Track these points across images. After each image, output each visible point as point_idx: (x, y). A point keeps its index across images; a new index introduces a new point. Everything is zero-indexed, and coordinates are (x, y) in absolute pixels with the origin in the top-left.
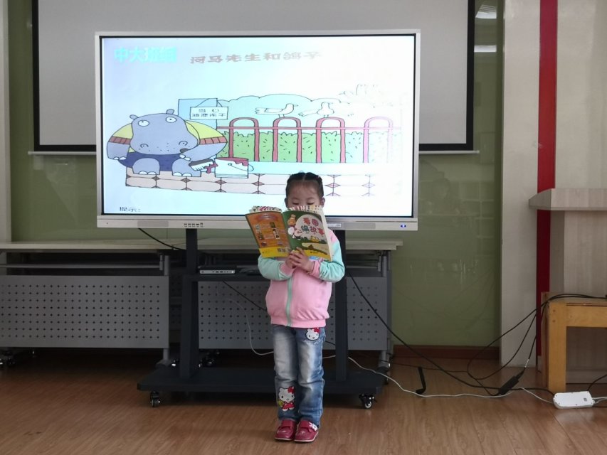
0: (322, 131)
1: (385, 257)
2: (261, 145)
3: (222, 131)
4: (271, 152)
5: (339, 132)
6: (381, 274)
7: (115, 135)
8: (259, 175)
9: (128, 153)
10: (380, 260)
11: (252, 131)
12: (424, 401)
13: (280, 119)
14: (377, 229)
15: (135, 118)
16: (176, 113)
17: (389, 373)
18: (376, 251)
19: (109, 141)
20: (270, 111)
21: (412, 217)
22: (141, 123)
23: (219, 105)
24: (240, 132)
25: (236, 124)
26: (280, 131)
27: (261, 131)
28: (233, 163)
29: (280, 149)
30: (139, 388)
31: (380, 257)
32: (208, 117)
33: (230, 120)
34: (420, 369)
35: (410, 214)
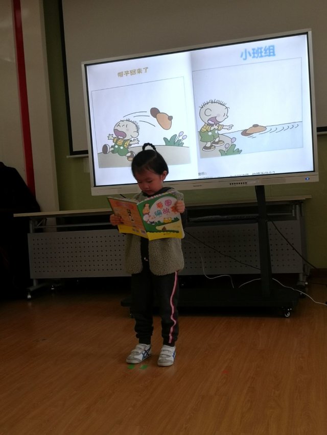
1: (297, 206)
6: (295, 218)
10: (294, 207)
14: (287, 182)
21: (314, 171)
35: (312, 170)
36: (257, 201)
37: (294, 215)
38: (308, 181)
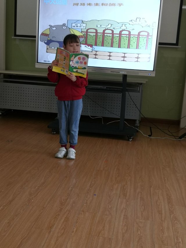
0: (122, 35)
1: (141, 85)
2: (98, 39)
3: (83, 33)
4: (101, 42)
5: (128, 36)
7: (43, 33)
8: (96, 51)
9: (48, 40)
11: (95, 34)
12: (151, 139)
13: (106, 30)
15: (51, 26)
16: (66, 25)
17: (138, 128)
18: (138, 83)
19: (41, 35)
20: (102, 26)
22: (53, 28)
23: (83, 23)
24: (90, 34)
25: (89, 31)
26: (105, 35)
27: (98, 34)
28: (87, 46)
29: (105, 42)
30: (48, 127)
31: (139, 85)
32: (78, 28)
33: (86, 29)
34: (151, 128)
35: (153, 70)
36: (122, 81)
37: (138, 90)
38: (149, 75)
